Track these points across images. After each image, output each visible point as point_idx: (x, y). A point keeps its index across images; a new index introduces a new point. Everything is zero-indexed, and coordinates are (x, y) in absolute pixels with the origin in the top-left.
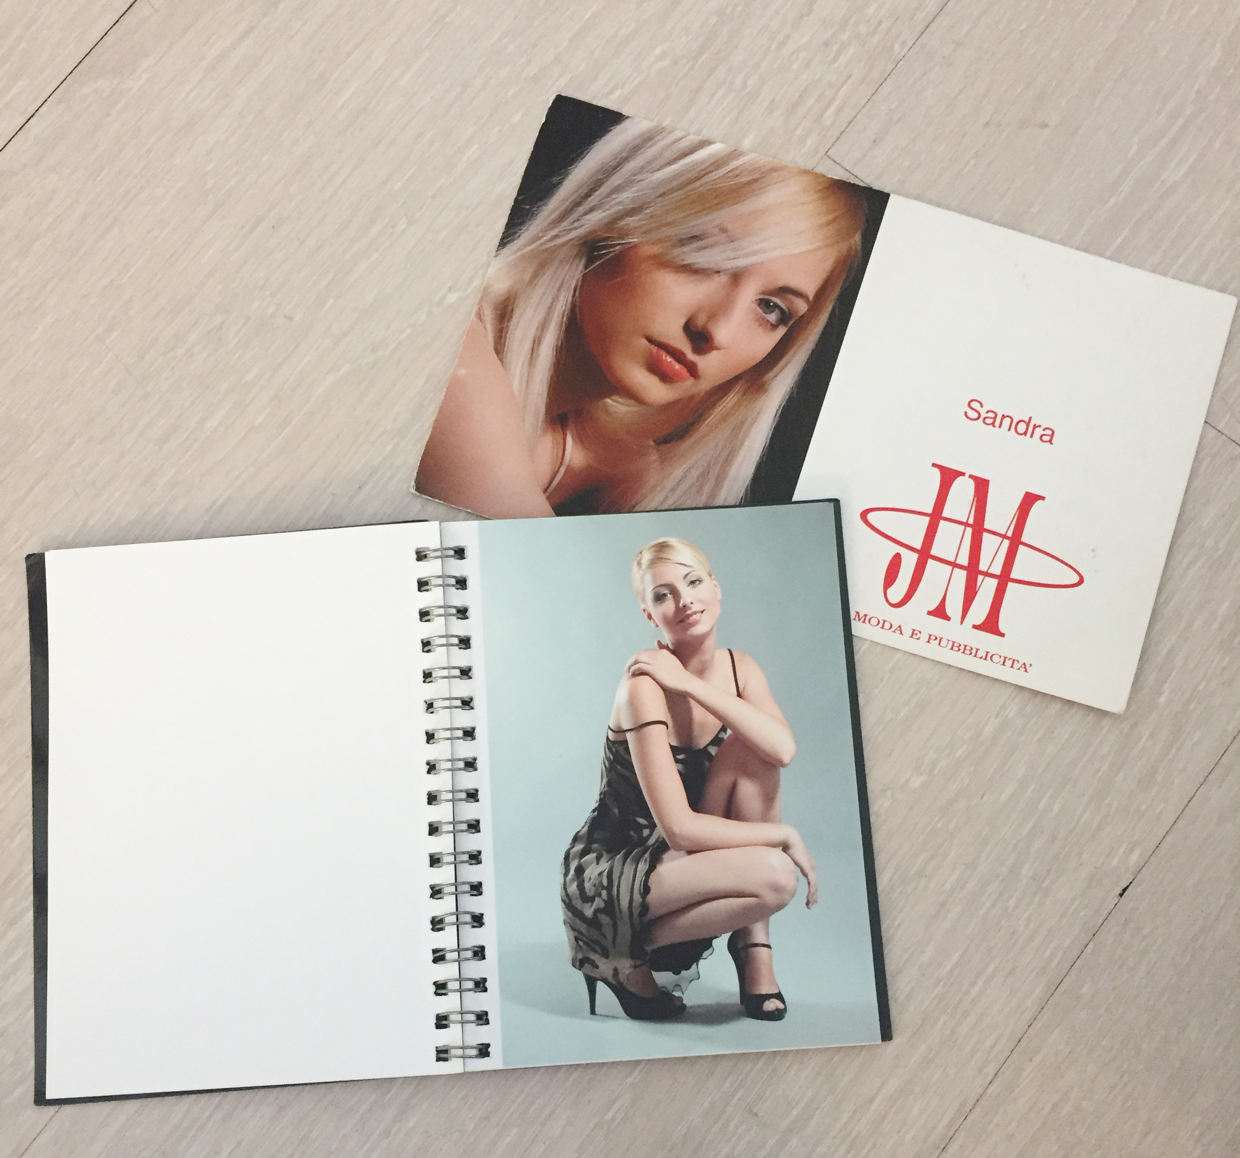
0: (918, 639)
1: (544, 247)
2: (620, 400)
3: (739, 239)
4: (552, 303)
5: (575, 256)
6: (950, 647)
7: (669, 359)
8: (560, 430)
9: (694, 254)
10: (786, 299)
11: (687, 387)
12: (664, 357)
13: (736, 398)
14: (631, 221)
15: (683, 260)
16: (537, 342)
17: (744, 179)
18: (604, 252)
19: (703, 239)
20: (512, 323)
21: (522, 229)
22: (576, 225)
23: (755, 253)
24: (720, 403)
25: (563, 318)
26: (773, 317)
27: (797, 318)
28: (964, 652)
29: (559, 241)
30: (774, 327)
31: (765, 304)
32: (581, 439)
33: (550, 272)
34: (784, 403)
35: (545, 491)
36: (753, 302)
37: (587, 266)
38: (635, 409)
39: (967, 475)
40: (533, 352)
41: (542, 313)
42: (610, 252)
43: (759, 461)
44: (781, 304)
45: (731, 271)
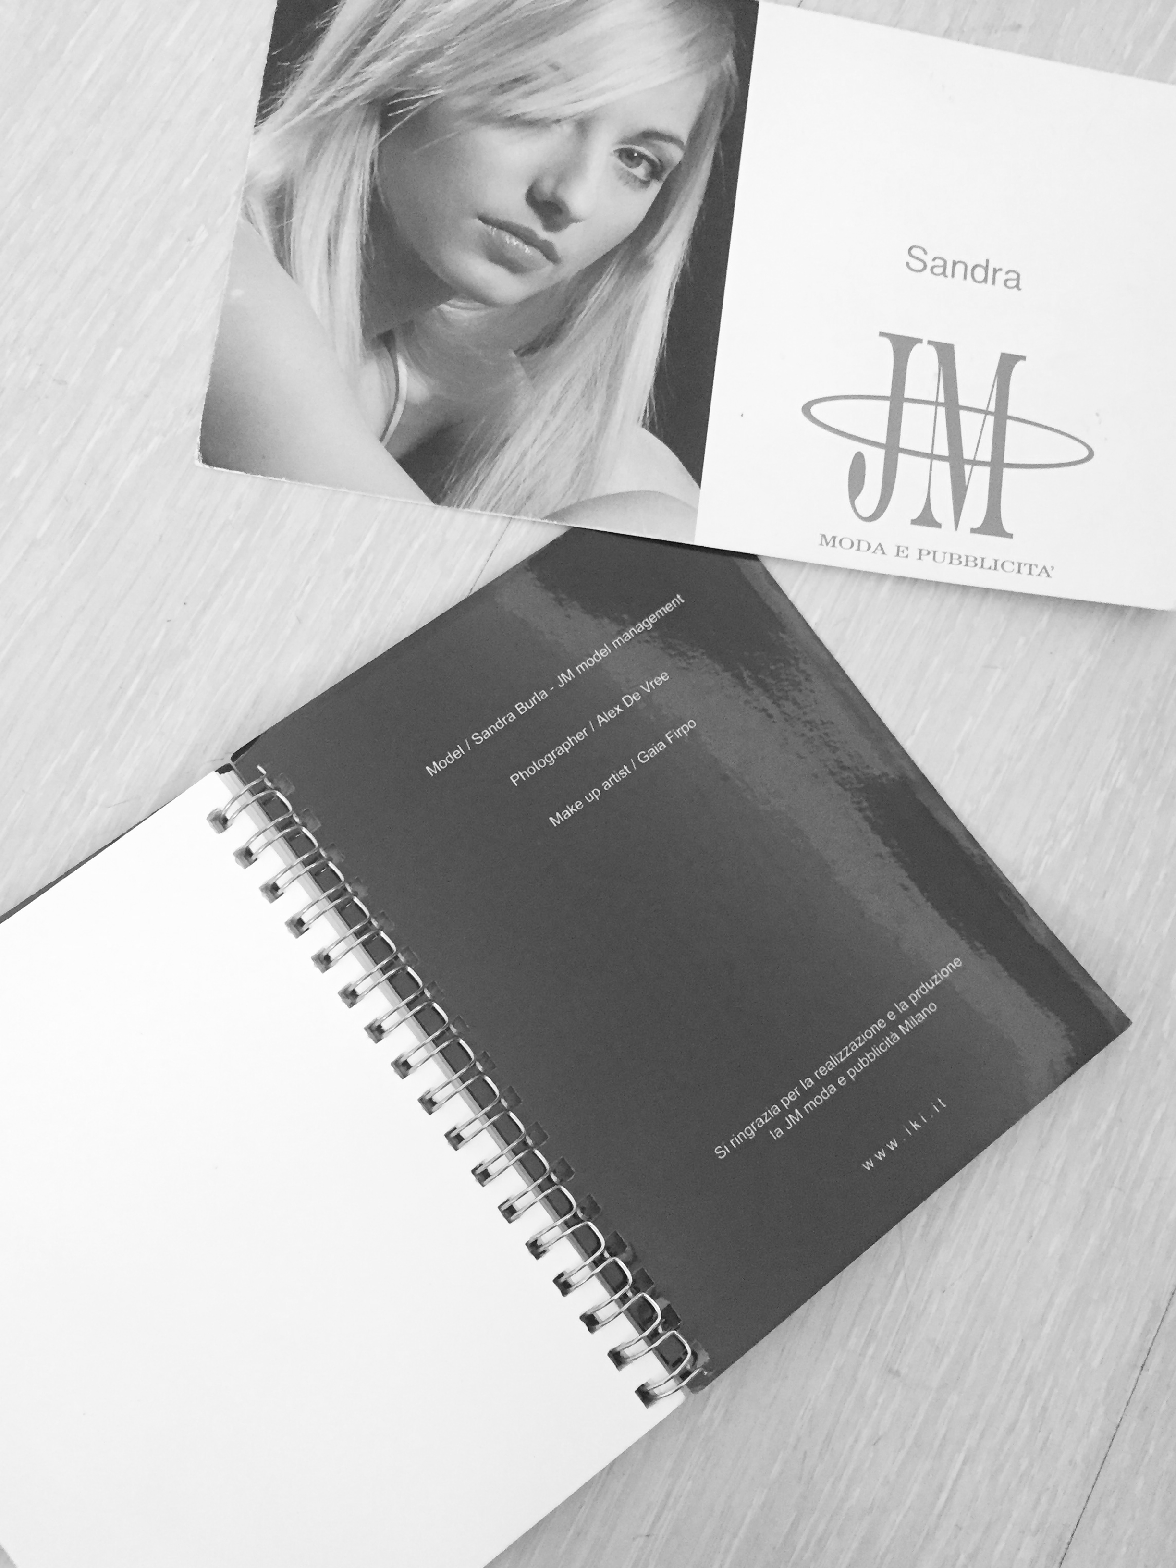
0: (907, 557)
1: (319, 114)
2: (460, 304)
3: (578, 76)
4: (344, 186)
5: (365, 120)
6: (949, 561)
7: (515, 242)
8: (387, 354)
9: (519, 102)
10: (653, 145)
11: (545, 275)
13: (613, 282)
14: (429, 68)
15: (509, 111)
16: (332, 241)
18: (401, 111)
19: (530, 81)
20: (294, 219)
21: (284, 94)
22: (357, 80)
23: (601, 92)
24: (593, 290)
25: (362, 204)
26: (641, 171)
27: (672, 168)
28: (967, 565)
29: (340, 104)
31: (627, 156)
32: (418, 363)
33: (333, 145)
34: (676, 280)
35: (381, 439)
36: (611, 154)
37: (382, 133)
38: (483, 313)
39: (925, 342)
40: (329, 254)
41: (332, 201)
42: (410, 111)
43: (659, 359)
44: (647, 153)
45: (575, 118)
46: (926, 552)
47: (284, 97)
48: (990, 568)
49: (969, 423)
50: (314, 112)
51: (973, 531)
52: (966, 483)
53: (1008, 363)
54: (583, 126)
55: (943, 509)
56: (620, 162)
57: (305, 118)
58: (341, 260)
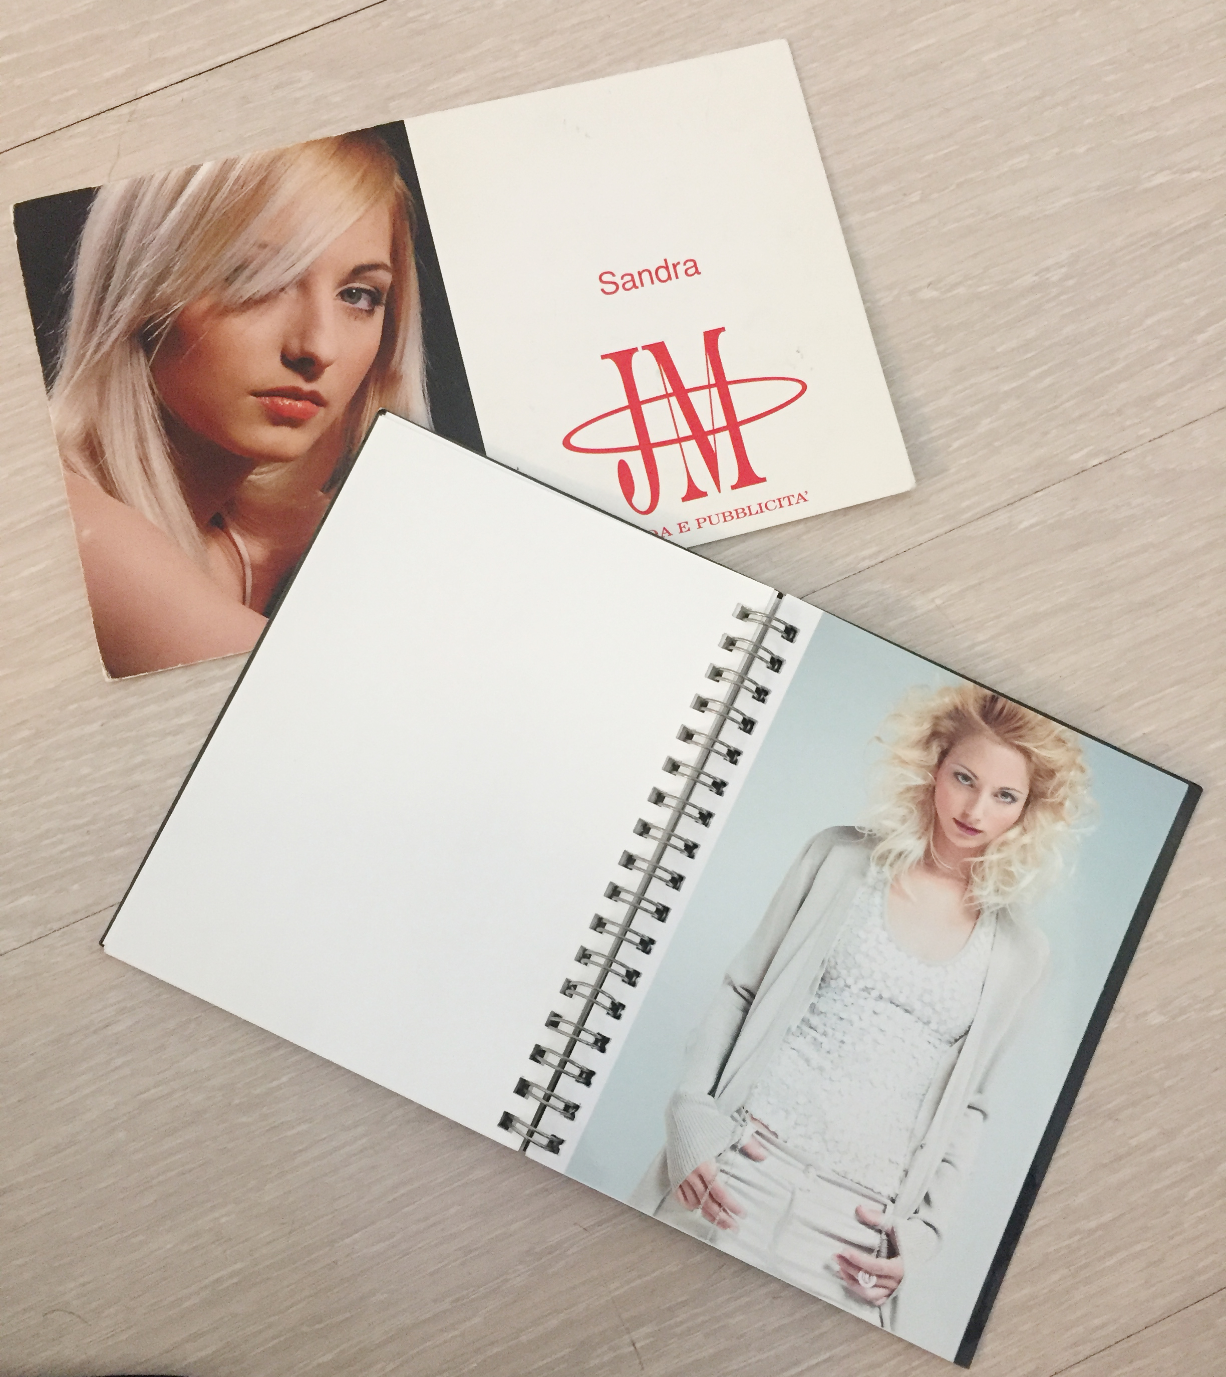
1: (93, 362)
2: (263, 469)
3: (284, 245)
4: (136, 414)
5: (131, 353)
6: (723, 520)
7: (287, 402)
8: (222, 533)
9: (247, 285)
10: (365, 278)
11: (321, 420)
12: (280, 403)
13: (376, 402)
14: (166, 288)
15: (241, 297)
16: (144, 460)
17: (252, 185)
18: (156, 333)
19: (248, 266)
20: (107, 455)
21: (59, 358)
22: (112, 322)
25: (156, 421)
26: (363, 304)
27: (387, 291)
28: (738, 517)
29: (105, 348)
30: (370, 312)
31: (348, 295)
32: (249, 530)
33: (114, 384)
34: (425, 381)
35: (244, 603)
36: (335, 299)
37: (148, 357)
38: (283, 471)
39: (640, 349)
40: (146, 473)
41: (131, 429)
42: (165, 328)
44: (363, 286)
45: (294, 281)
46: (703, 520)
47: (60, 360)
48: (757, 513)
49: (699, 400)
50: (89, 362)
51: (734, 487)
52: (714, 450)
53: (711, 338)
54: (304, 284)
55: (703, 480)
56: (344, 303)
57: (83, 371)
58: (157, 473)
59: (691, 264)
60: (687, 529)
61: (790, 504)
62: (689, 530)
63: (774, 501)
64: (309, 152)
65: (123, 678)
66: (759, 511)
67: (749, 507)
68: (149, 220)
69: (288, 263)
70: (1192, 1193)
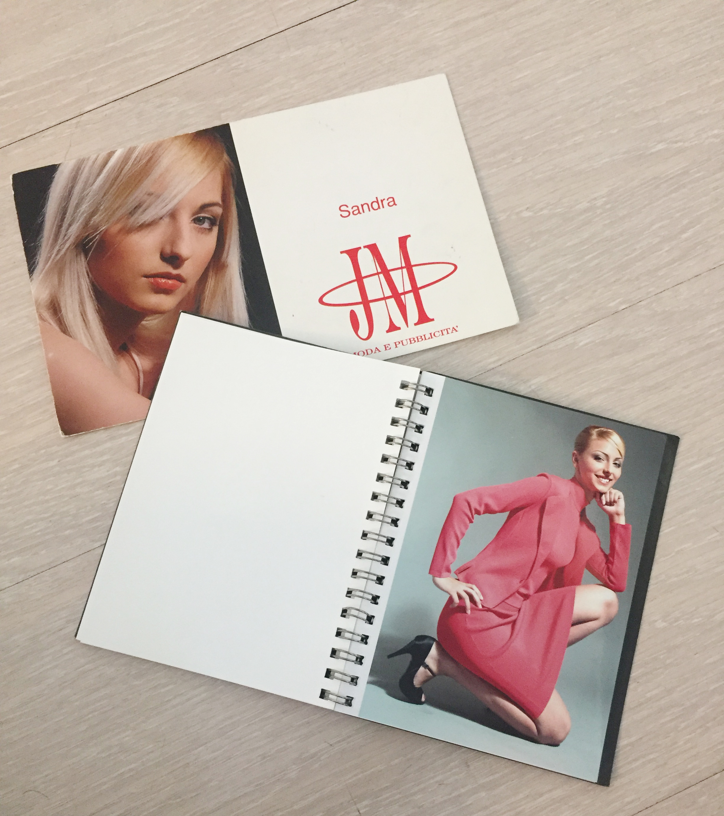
1: (55, 261)
2: (150, 318)
3: (162, 194)
4: (79, 288)
5: (77, 255)
6: (410, 343)
7: (163, 281)
8: (127, 354)
9: (141, 216)
10: (208, 211)
11: (182, 290)
12: (160, 281)
13: (213, 280)
14: (96, 219)
15: (138, 223)
16: (83, 314)
17: (144, 161)
18: (91, 244)
19: (142, 205)
20: (63, 311)
21: (37, 258)
22: (66, 238)
23: (175, 196)
24: (206, 287)
25: (90, 292)
26: (206, 225)
27: (220, 218)
28: (418, 341)
29: (62, 252)
30: (210, 230)
31: (197, 220)
32: (141, 352)
33: (67, 272)
34: (241, 268)
35: (139, 393)
36: (190, 223)
37: (86, 257)
38: (161, 318)
39: (362, 248)
40: (84, 320)
41: (76, 297)
42: (96, 241)
43: (247, 306)
44: (206, 215)
45: (168, 214)
46: (398, 343)
47: (37, 259)
48: (429, 338)
49: (396, 276)
50: (53, 260)
51: (416, 324)
52: (405, 304)
53: (403, 241)
54: (173, 215)
55: (398, 320)
56: (195, 225)
57: (50, 265)
58: (91, 321)
59: (391, 200)
60: (389, 348)
61: (448, 333)
62: (390, 349)
63: (439, 332)
64: (177, 142)
65: (71, 435)
66: (430, 337)
67: (424, 335)
68: (86, 183)
69: (164, 204)
70: (683, 725)
